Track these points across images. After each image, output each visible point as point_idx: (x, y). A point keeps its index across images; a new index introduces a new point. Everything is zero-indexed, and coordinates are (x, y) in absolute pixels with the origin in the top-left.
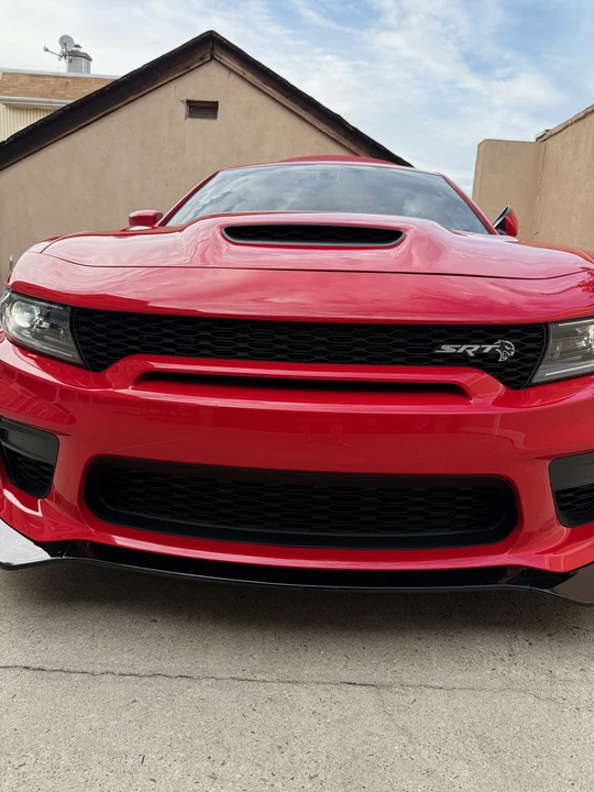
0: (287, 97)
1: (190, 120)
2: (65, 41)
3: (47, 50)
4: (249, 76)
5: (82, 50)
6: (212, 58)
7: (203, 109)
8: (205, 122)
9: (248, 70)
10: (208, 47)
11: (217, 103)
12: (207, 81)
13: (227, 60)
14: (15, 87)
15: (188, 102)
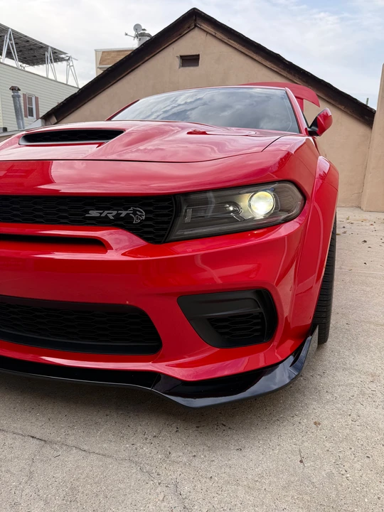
0: (244, 46)
1: (182, 68)
2: (137, 27)
3: (126, 34)
4: (219, 35)
5: (146, 32)
6: (196, 26)
7: (190, 60)
8: (192, 68)
9: (218, 31)
10: (194, 19)
11: (199, 55)
12: (192, 42)
13: (205, 26)
14: (109, 59)
15: (181, 57)
